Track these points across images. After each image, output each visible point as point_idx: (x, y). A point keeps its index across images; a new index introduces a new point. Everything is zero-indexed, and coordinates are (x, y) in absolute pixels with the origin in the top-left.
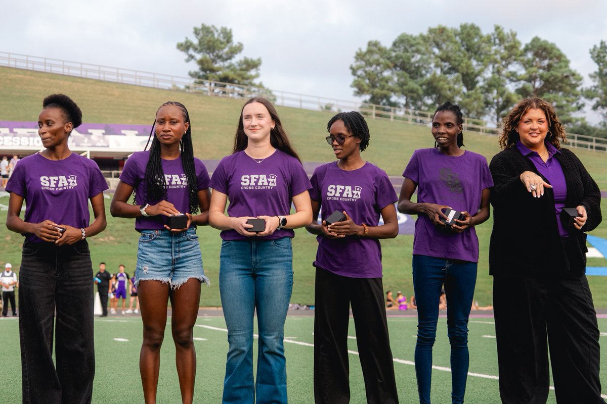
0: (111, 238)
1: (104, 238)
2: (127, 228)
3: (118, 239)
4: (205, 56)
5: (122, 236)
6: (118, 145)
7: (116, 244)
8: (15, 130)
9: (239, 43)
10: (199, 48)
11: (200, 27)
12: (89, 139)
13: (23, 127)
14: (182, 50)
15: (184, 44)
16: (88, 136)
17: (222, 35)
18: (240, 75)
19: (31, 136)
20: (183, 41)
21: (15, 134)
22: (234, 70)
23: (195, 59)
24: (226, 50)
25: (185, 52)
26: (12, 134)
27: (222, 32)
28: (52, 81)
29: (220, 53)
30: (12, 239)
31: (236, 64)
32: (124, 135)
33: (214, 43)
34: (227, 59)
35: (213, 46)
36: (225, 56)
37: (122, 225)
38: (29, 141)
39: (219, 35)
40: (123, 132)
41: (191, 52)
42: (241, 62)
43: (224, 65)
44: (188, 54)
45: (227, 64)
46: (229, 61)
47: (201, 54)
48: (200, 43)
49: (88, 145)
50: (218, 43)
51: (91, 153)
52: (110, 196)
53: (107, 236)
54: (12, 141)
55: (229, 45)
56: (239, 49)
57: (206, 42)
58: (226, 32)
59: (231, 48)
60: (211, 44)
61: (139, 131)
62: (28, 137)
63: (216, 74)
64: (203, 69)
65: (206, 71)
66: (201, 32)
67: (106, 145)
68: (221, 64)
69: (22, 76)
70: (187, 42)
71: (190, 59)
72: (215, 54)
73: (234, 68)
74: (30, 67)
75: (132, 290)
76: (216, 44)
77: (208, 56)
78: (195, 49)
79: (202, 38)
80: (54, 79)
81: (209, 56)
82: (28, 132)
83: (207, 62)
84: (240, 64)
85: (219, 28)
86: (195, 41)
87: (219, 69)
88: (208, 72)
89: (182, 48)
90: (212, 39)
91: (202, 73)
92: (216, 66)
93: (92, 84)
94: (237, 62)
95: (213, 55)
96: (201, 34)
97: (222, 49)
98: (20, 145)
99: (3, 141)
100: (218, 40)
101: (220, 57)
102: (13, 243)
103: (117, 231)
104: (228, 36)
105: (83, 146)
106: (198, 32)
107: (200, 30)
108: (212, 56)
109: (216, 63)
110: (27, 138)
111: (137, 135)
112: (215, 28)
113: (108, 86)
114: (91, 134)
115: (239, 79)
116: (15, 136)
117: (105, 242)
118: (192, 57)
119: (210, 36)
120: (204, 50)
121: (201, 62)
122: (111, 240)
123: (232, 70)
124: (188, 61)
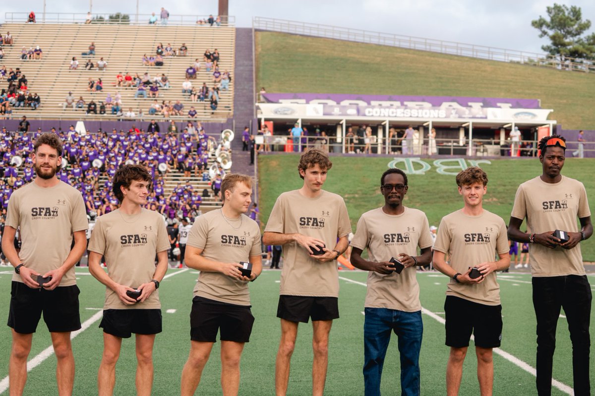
0: (495, 199)
1: (488, 199)
2: (507, 190)
3: (501, 200)
4: (558, 32)
5: (504, 197)
6: (495, 116)
7: (499, 204)
8: (406, 103)
9: (587, 20)
10: (551, 25)
11: (552, 6)
12: (470, 111)
13: (412, 100)
14: (536, 27)
15: (538, 22)
16: (469, 108)
17: (572, 13)
18: (588, 49)
19: (420, 108)
20: (537, 19)
21: (406, 107)
22: (582, 44)
23: (548, 35)
24: (576, 27)
25: (538, 28)
26: (404, 107)
27: (572, 11)
28: (432, 59)
29: (571, 29)
30: (409, 199)
31: (584, 39)
32: (500, 107)
33: (565, 20)
34: (576, 35)
35: (564, 23)
36: (574, 32)
37: (503, 187)
38: (418, 113)
39: (569, 14)
40: (499, 104)
41: (544, 28)
42: (589, 37)
43: (574, 40)
44: (541, 31)
45: (576, 39)
46: (578, 37)
47: (553, 30)
48: (552, 20)
49: (469, 116)
50: (569, 20)
51: (473, 123)
52: (491, 162)
53: (491, 197)
54: (404, 113)
55: (578, 22)
56: (587, 26)
57: (558, 20)
58: (575, 11)
59: (580, 25)
60: (562, 21)
61: (512, 104)
62: (418, 110)
63: (567, 48)
64: (555, 44)
65: (558, 46)
66: (553, 11)
67: (484, 116)
68: (571, 39)
69: (406, 55)
70: (540, 20)
71: (543, 35)
72: (565, 30)
73: (583, 42)
74: (412, 46)
75: (523, 248)
76: (566, 22)
77: (559, 32)
78: (548, 26)
79: (554, 16)
80: (434, 57)
81: (561, 33)
82: (417, 105)
83: (559, 37)
84: (588, 39)
85: (569, 7)
86: (548, 19)
87: (569, 44)
88: (559, 46)
89: (536, 25)
90: (564, 17)
91: (553, 47)
92: (567, 40)
93: (467, 61)
94: (585, 38)
95: (564, 31)
96: (553, 13)
97: (572, 26)
98: (411, 116)
99: (396, 113)
100: (568, 18)
101: (569, 33)
102: (410, 203)
103: (499, 193)
104: (577, 13)
105: (464, 118)
106: (550, 11)
107: (552, 9)
108: (562, 32)
109: (566, 38)
110: (416, 111)
111: (511, 107)
112: (566, 8)
113: (481, 63)
114: (471, 106)
115: (588, 52)
116: (406, 109)
117: (489, 203)
118: (545, 33)
119: (561, 14)
120: (556, 27)
121: (553, 38)
122: (495, 201)
123: (581, 44)
124: (541, 36)
